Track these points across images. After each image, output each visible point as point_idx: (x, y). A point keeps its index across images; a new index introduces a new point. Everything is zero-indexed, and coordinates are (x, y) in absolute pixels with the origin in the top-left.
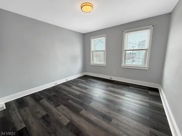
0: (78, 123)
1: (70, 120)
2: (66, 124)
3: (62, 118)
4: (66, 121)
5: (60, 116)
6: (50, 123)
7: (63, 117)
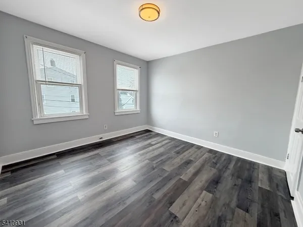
0: (203, 182)
1: (202, 191)
2: (211, 195)
3: (204, 202)
4: (207, 196)
5: (200, 205)
6: (219, 217)
7: (199, 201)
